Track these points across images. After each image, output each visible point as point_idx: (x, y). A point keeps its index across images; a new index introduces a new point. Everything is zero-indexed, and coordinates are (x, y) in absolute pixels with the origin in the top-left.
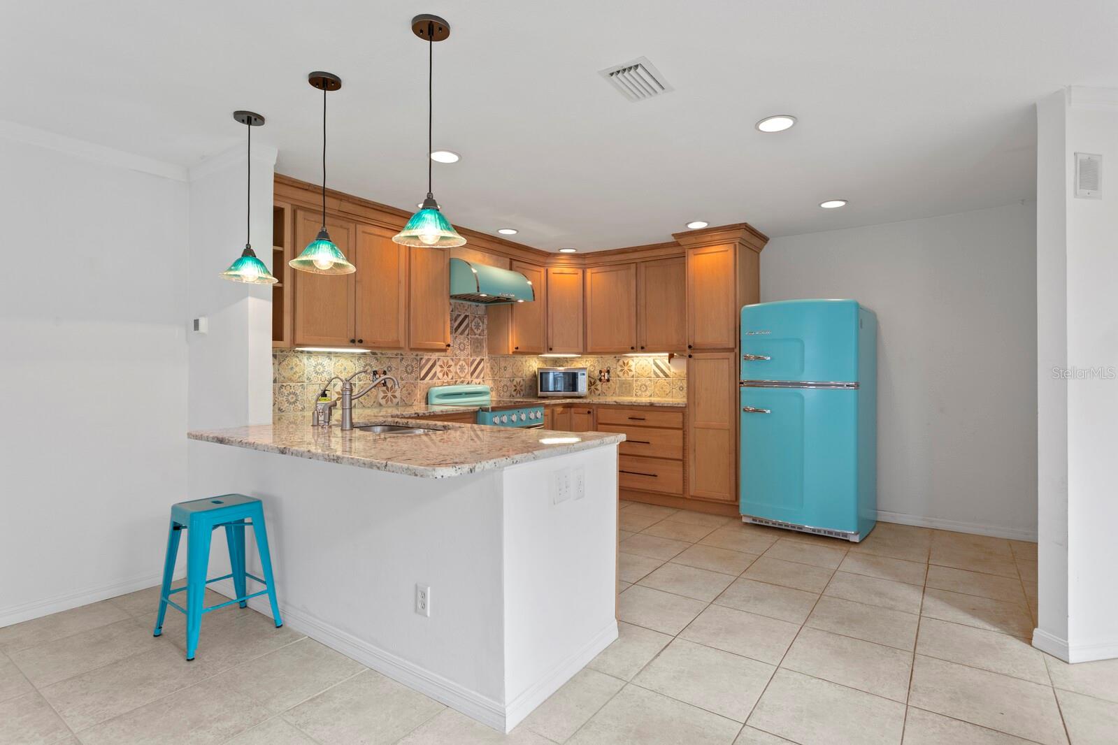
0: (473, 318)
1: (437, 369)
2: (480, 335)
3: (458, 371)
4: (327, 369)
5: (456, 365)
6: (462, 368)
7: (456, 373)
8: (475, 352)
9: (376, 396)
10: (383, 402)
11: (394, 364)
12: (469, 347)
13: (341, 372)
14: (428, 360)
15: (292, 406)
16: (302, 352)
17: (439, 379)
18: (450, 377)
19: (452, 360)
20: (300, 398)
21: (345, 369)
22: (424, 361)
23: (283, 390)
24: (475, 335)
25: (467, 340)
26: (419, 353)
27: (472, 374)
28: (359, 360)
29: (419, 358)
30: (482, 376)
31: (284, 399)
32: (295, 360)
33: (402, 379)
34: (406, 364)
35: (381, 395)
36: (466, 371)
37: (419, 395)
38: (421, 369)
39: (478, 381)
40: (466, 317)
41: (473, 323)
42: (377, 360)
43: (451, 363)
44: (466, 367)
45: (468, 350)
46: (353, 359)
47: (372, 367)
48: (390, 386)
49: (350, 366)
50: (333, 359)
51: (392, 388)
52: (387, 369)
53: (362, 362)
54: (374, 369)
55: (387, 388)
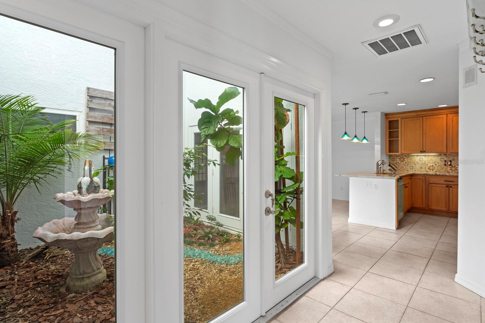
4: (424, 160)
9: (446, 169)
10: (450, 171)
11: (456, 158)
13: (430, 161)
16: (415, 155)
21: (432, 160)
28: (438, 156)
31: (409, 168)
32: (412, 157)
35: (450, 169)
42: (447, 157)
46: (435, 157)
47: (444, 159)
48: (453, 166)
49: (434, 159)
50: (427, 157)
51: (455, 166)
52: (452, 160)
53: (439, 157)
54: (445, 160)
55: (452, 167)
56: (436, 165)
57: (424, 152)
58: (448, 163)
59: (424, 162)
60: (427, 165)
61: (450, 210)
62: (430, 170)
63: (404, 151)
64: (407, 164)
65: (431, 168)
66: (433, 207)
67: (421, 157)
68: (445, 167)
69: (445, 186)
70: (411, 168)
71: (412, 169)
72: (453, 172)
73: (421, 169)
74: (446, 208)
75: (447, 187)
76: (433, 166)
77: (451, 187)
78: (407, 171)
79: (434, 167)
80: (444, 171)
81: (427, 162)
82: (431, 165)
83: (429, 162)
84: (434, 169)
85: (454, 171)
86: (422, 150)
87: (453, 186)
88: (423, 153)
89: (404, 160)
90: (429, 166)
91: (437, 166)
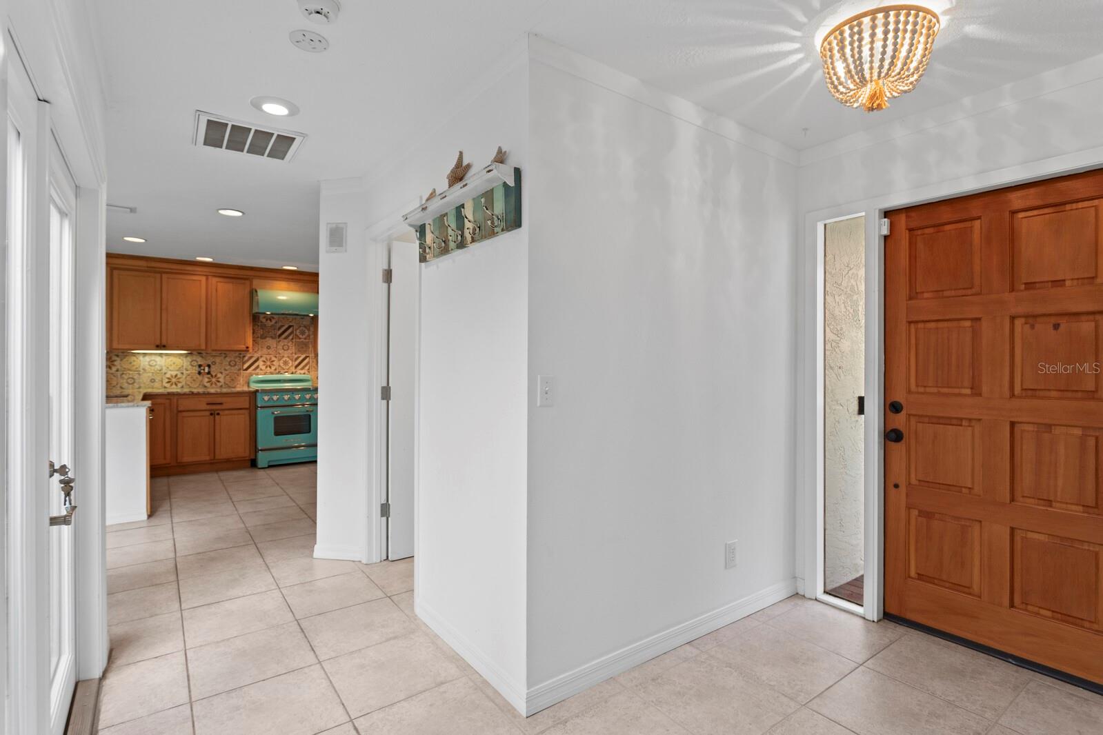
0: (297, 327)
1: (260, 363)
2: (305, 339)
3: (282, 365)
4: (158, 363)
5: (279, 360)
6: (286, 363)
7: (279, 366)
8: (299, 351)
9: (201, 381)
10: (208, 385)
11: (218, 360)
12: (294, 348)
13: (171, 365)
14: (251, 358)
15: (131, 386)
16: (138, 353)
17: (261, 370)
18: (273, 368)
19: (276, 357)
20: (137, 381)
21: (174, 363)
22: (246, 358)
23: (124, 376)
24: (300, 339)
25: (291, 343)
26: (242, 353)
27: (296, 367)
28: (186, 357)
29: (241, 356)
30: (307, 367)
31: (125, 381)
32: (134, 358)
33: (225, 370)
34: (229, 360)
35: (207, 380)
36: (290, 365)
37: (241, 380)
38: (244, 363)
39: (302, 372)
40: (290, 327)
41: (298, 331)
42: (202, 357)
43: (273, 359)
44: (290, 362)
45: (293, 349)
46: (182, 357)
47: (197, 362)
48: (214, 374)
49: (178, 361)
50: (164, 357)
51: (216, 376)
52: (212, 363)
53: (189, 359)
54: (199, 363)
55: (212, 376)
56: (182, 373)
57: (164, 346)
58: (204, 370)
59: (159, 368)
60: (165, 373)
61: (217, 457)
62: (172, 385)
63: (118, 344)
64: (119, 373)
65: (174, 380)
66: (187, 458)
67: (153, 358)
68: (200, 378)
69: (208, 413)
70: (130, 381)
71: (132, 384)
72: (214, 385)
73: (152, 384)
74: (209, 455)
75: (211, 414)
76: (176, 376)
77: (218, 414)
78: (119, 388)
79: (179, 379)
80: (198, 385)
81: (164, 368)
82: (174, 373)
83: (168, 368)
84: (179, 382)
85: (216, 384)
86: (158, 343)
87: (221, 413)
88: (161, 349)
89: (114, 365)
90: (168, 376)
91: (184, 377)
